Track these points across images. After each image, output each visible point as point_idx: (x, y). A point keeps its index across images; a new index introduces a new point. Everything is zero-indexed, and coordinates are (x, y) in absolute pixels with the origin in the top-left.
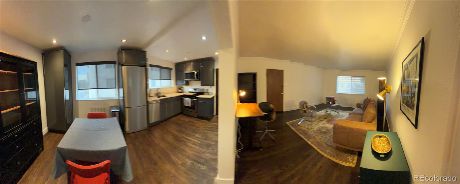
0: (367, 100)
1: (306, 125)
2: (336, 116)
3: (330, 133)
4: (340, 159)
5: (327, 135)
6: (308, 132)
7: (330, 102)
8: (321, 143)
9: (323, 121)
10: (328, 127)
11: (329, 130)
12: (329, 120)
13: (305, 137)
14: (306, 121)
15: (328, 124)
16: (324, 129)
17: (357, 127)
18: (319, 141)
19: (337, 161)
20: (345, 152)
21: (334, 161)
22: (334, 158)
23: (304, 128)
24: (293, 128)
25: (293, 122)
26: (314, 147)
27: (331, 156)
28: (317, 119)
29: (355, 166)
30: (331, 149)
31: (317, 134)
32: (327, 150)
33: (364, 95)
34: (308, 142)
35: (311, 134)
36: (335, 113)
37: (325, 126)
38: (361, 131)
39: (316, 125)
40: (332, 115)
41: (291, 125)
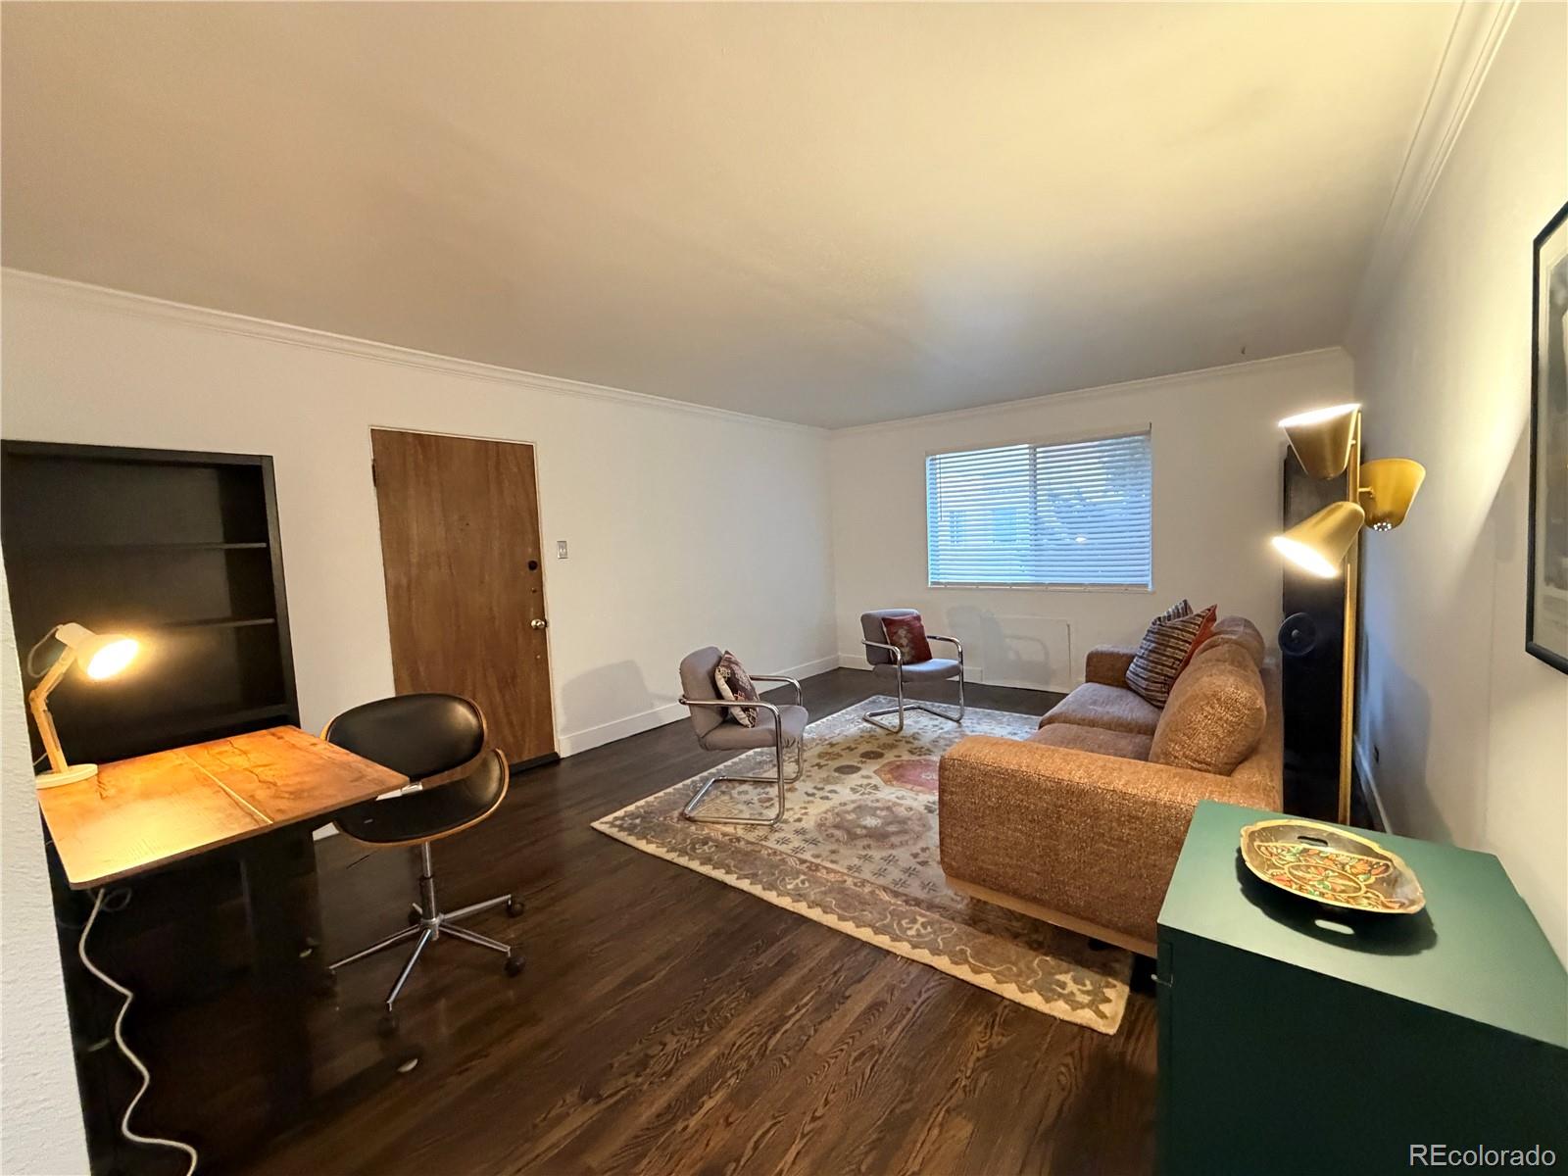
0: (1176, 622)
1: (744, 807)
2: (942, 742)
3: (919, 837)
4: (1007, 973)
5: (893, 846)
6: (764, 843)
7: (891, 647)
8: (858, 889)
9: (859, 769)
10: (895, 804)
11: (909, 819)
12: (898, 763)
13: (746, 877)
14: (734, 788)
15: (893, 785)
16: (874, 815)
17: (1109, 784)
18: (847, 883)
19: (985, 981)
20: (1037, 947)
21: (961, 977)
22: (956, 963)
23: (729, 829)
24: (652, 843)
25: (642, 807)
26: (815, 914)
27: (935, 952)
28: (813, 766)
29: (1112, 1031)
30: (938, 921)
31: (825, 848)
32: (907, 921)
33: (1146, 586)
34: (771, 897)
35: (786, 854)
36: (936, 723)
37: (872, 801)
38: (1149, 810)
39: (810, 798)
40: (914, 738)
41: (631, 830)
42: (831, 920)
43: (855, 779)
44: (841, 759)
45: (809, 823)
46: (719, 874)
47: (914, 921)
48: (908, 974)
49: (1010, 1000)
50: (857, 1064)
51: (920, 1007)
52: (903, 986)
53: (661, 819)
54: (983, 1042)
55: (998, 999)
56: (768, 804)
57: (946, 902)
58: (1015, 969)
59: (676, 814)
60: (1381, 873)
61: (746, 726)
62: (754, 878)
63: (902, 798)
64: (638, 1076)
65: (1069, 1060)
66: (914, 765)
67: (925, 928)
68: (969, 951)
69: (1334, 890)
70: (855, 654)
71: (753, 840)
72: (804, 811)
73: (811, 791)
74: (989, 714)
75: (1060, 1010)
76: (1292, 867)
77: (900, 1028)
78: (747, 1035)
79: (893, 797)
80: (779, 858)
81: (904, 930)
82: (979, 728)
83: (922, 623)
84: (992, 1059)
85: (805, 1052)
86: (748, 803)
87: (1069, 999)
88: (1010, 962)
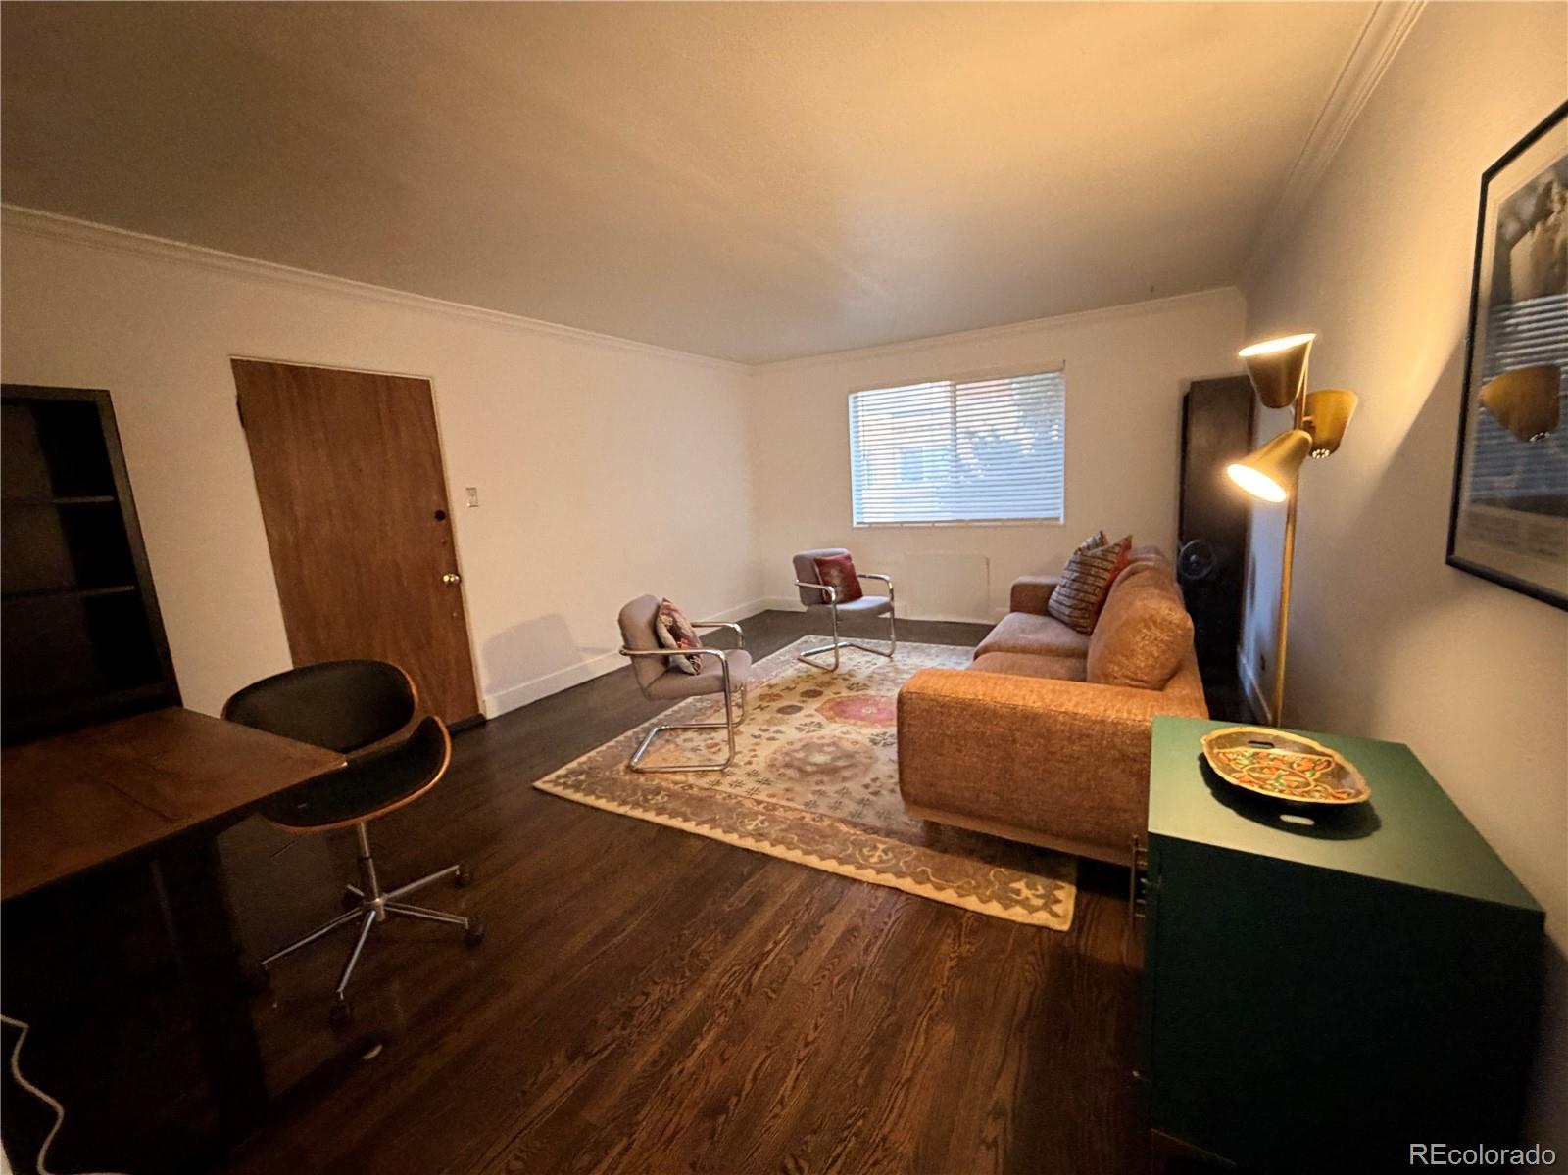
0: (1096, 552)
1: (689, 754)
2: (877, 677)
3: (867, 768)
4: (965, 886)
5: (844, 779)
6: (718, 788)
7: (824, 587)
8: (817, 824)
9: (799, 709)
10: (840, 739)
11: (855, 752)
12: (838, 700)
13: (704, 822)
14: (678, 736)
15: (835, 722)
16: (821, 751)
17: (1062, 705)
18: (806, 819)
19: (948, 896)
20: (991, 860)
21: (926, 895)
22: (920, 883)
23: (680, 778)
24: (601, 797)
25: (584, 763)
26: (779, 851)
27: (899, 875)
28: (755, 709)
29: (1066, 927)
30: (897, 846)
31: (780, 786)
32: (868, 849)
33: (1058, 519)
34: (733, 839)
35: (741, 797)
36: (868, 659)
37: (819, 739)
38: (1097, 727)
39: (758, 740)
40: (851, 675)
41: (577, 787)
42: (795, 855)
43: (798, 718)
44: (780, 701)
45: (760, 764)
46: (677, 823)
47: (875, 848)
48: (877, 898)
49: (973, 911)
50: (841, 987)
51: (892, 927)
52: (873, 910)
53: (607, 773)
54: (954, 952)
55: (962, 911)
56: (713, 750)
57: (902, 828)
58: (973, 882)
59: (622, 766)
60: (1325, 768)
61: (692, 674)
62: (713, 823)
63: (847, 733)
64: (624, 1028)
65: (1031, 958)
66: (853, 700)
67: (886, 854)
68: (929, 871)
69: (1289, 787)
70: (789, 596)
71: (706, 786)
72: (753, 753)
73: (757, 733)
74: (917, 648)
75: (1018, 914)
76: (1250, 769)
77: (875, 950)
78: (729, 974)
79: (837, 733)
80: (734, 801)
81: (866, 858)
82: (909, 661)
83: (853, 562)
84: (963, 967)
85: (789, 982)
86: (695, 750)
87: (1025, 903)
88: (968, 877)
